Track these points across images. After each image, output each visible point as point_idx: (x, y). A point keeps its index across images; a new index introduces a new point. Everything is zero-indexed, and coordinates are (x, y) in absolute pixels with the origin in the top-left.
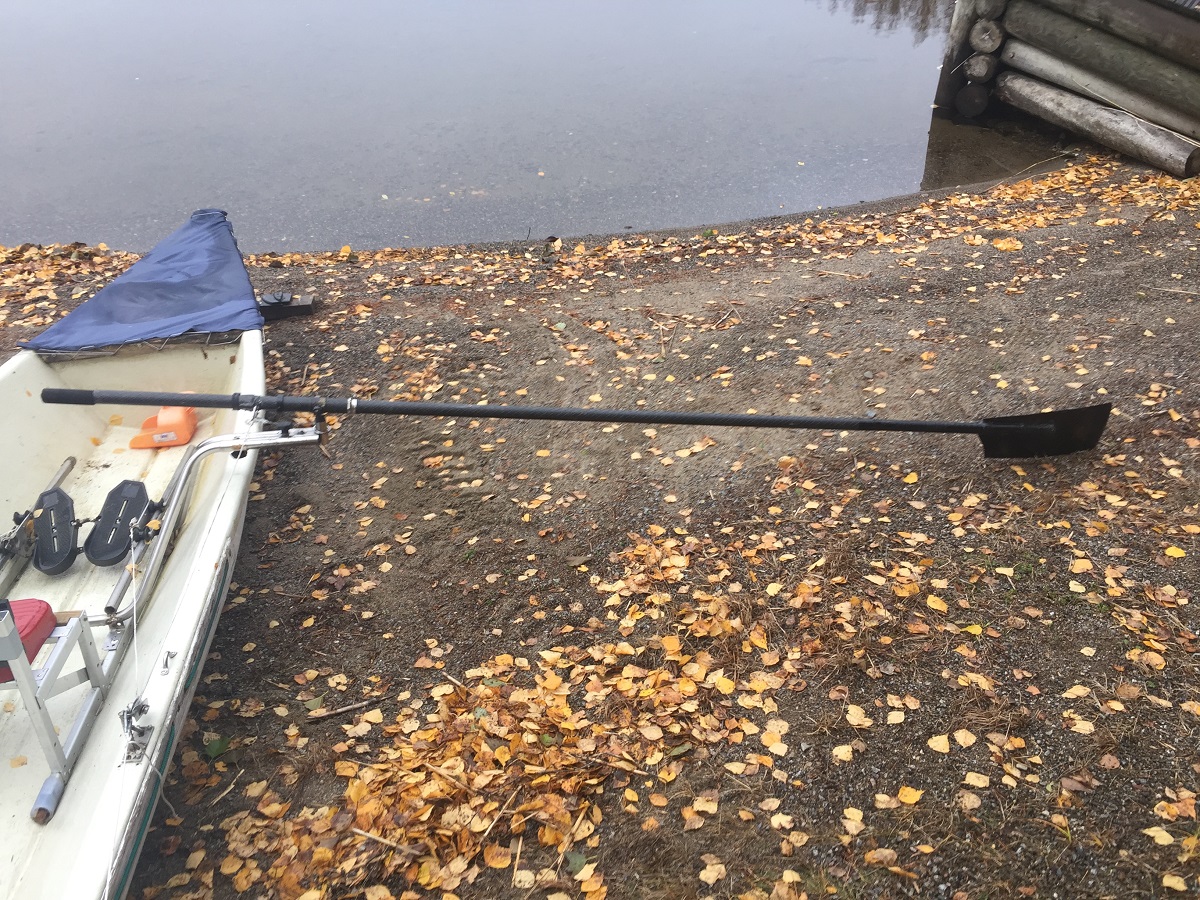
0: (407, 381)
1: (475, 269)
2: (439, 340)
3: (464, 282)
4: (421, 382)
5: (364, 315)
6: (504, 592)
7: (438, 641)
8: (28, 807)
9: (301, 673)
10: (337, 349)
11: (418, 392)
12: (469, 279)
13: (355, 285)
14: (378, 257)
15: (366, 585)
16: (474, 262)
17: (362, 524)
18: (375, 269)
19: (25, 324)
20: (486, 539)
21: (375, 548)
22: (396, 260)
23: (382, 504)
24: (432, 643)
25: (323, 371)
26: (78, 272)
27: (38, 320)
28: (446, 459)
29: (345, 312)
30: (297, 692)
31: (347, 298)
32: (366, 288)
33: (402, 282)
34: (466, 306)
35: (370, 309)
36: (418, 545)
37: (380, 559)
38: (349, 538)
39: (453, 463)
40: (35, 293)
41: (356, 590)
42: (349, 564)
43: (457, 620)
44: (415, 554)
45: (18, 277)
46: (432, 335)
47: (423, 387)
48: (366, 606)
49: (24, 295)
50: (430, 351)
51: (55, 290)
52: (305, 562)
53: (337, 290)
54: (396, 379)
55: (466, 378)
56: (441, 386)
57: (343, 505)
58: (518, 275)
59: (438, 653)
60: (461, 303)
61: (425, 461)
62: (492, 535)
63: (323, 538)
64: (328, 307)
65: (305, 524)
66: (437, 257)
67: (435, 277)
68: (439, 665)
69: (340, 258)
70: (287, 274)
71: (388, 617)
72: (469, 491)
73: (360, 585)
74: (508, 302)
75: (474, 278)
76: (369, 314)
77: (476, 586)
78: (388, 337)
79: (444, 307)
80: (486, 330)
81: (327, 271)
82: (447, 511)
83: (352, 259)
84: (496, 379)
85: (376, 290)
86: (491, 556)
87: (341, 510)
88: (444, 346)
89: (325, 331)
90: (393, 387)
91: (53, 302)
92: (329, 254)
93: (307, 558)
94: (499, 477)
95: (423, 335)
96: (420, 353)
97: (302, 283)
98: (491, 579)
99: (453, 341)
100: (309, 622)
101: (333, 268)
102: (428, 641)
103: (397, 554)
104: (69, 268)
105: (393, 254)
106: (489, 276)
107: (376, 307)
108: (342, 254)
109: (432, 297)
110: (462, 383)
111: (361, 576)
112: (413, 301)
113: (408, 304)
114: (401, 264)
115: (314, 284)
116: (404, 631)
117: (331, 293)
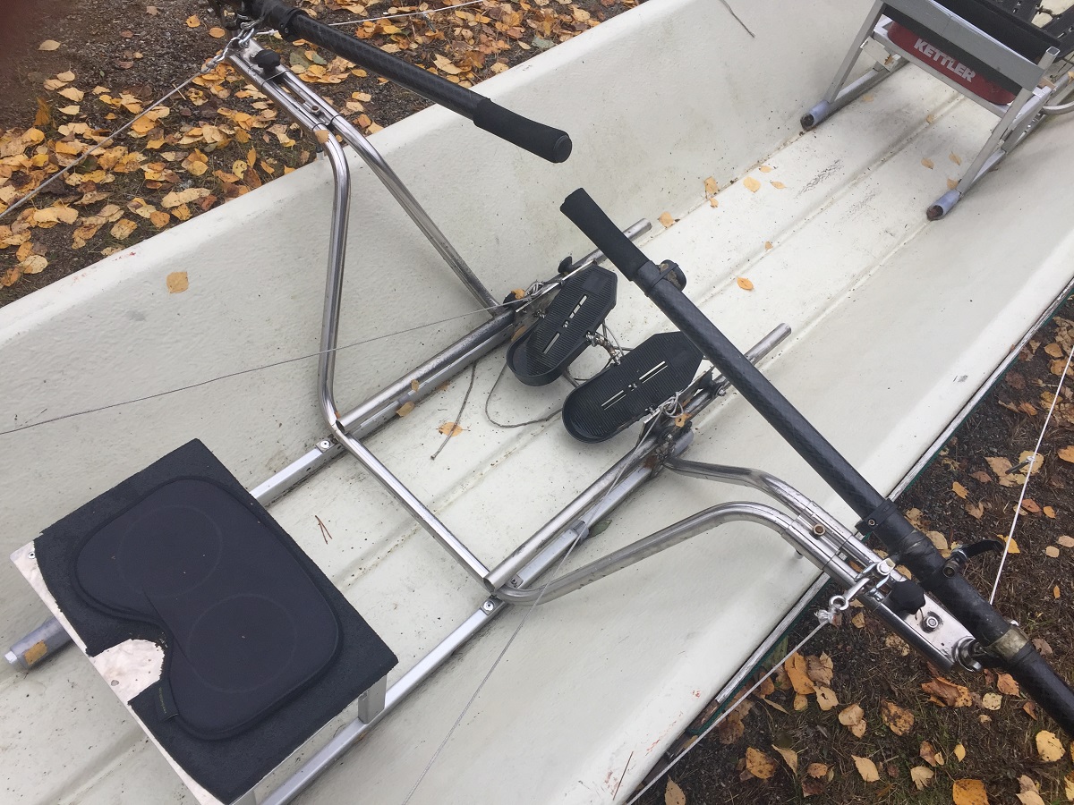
8: (928, 202)
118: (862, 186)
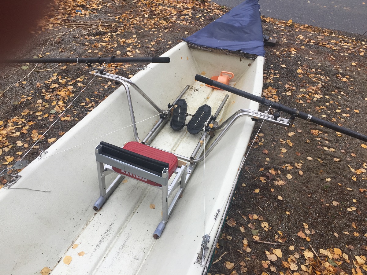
0: (307, 89)
1: (340, 43)
2: (323, 74)
3: (335, 48)
4: (313, 92)
5: (293, 52)
6: (340, 213)
7: (309, 226)
9: (252, 214)
10: (282, 65)
11: (311, 96)
12: (338, 48)
13: (292, 37)
14: (302, 27)
15: (281, 183)
16: (340, 40)
17: (282, 151)
18: (300, 33)
19: (181, 23)
20: (334, 181)
21: (286, 165)
22: (309, 30)
23: (291, 144)
24: (306, 225)
25: (275, 74)
26: (200, 7)
27: (184, 23)
28: (320, 132)
29: (286, 49)
30: (249, 223)
31: (287, 43)
32: (295, 40)
33: (310, 41)
34: (335, 60)
35: (296, 51)
36: (304, 172)
37: (287, 172)
38: (276, 155)
39: (323, 136)
40: (185, 12)
41: (277, 183)
42: (276, 170)
43: (317, 219)
44: (302, 176)
45: (182, 4)
46: (320, 71)
47: (314, 94)
48: (280, 193)
49: (182, 12)
50: (318, 77)
51: (192, 13)
52: (258, 160)
53: (284, 38)
54: (303, 87)
55: (333, 96)
56: (321, 96)
57: (276, 139)
58: (359, 52)
59: (308, 232)
60: (333, 58)
61: (311, 131)
62: (337, 180)
63: (266, 151)
64: (280, 45)
65: (260, 142)
66: (325, 34)
67: (324, 43)
68: (308, 239)
69: (287, 24)
70: (267, 26)
71: (288, 203)
72: (329, 153)
73: (278, 181)
74: (353, 64)
75: (340, 48)
76: (295, 53)
77: (328, 205)
78: (302, 66)
79: (326, 58)
80: (343, 75)
81: (281, 29)
82: (318, 159)
83: (292, 26)
84: (346, 100)
85: (299, 42)
86: (336, 192)
87: (274, 141)
88: (324, 77)
89: (278, 56)
90: (301, 90)
91: (190, 17)
92: (284, 21)
93: (259, 158)
94: (343, 151)
95: (316, 69)
96: (315, 77)
97: (272, 31)
98: (335, 203)
99: (329, 76)
100: (257, 191)
101: (284, 28)
102: (305, 224)
103: (295, 172)
104: (197, 5)
105: (308, 28)
106: (346, 48)
107: (298, 50)
108: (288, 23)
109: (322, 52)
110: (331, 98)
111: (280, 177)
112: (313, 52)
113: (311, 52)
114: (310, 33)
115: (277, 33)
116: (294, 213)
117: (282, 39)
118: (122, 235)
